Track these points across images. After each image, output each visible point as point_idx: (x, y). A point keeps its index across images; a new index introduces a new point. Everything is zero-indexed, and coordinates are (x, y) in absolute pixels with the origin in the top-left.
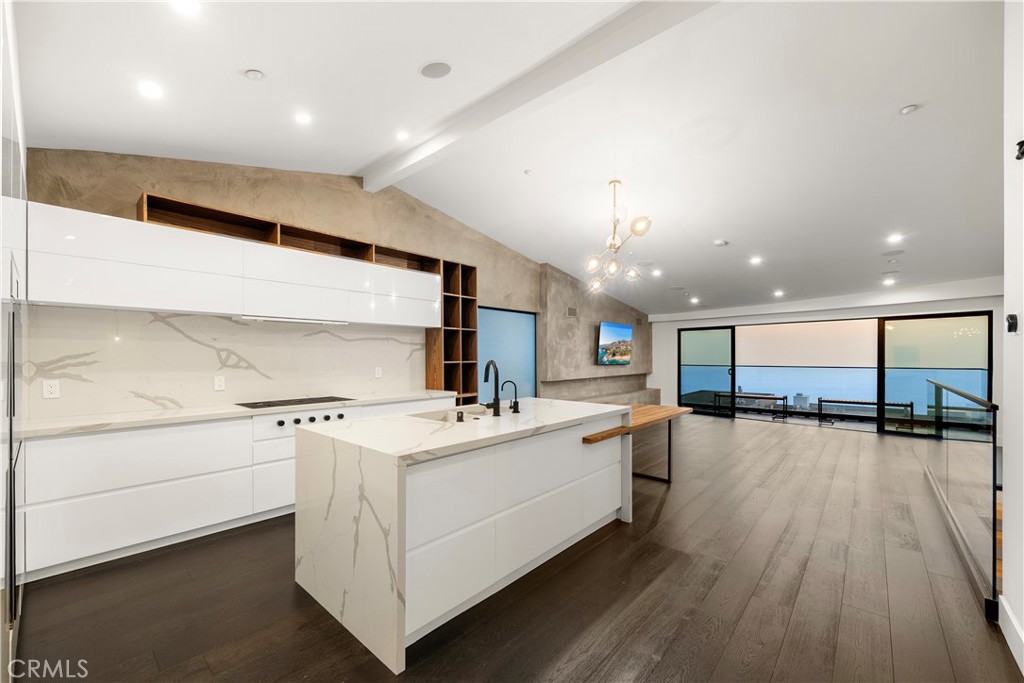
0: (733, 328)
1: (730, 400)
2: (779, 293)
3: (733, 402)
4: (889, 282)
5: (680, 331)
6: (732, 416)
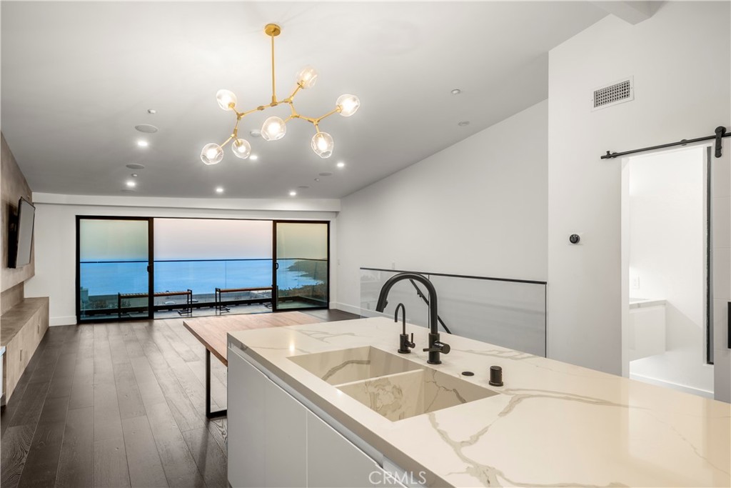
0: (150, 220)
1: (147, 299)
2: (220, 190)
3: (151, 301)
4: (293, 194)
5: (78, 218)
6: (151, 318)
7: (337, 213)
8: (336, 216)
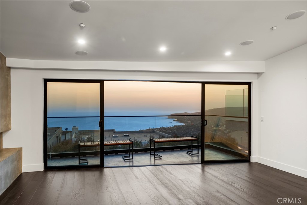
0: (101, 82)
4: (228, 54)
5: (46, 81)
7: (259, 74)
8: (258, 77)
